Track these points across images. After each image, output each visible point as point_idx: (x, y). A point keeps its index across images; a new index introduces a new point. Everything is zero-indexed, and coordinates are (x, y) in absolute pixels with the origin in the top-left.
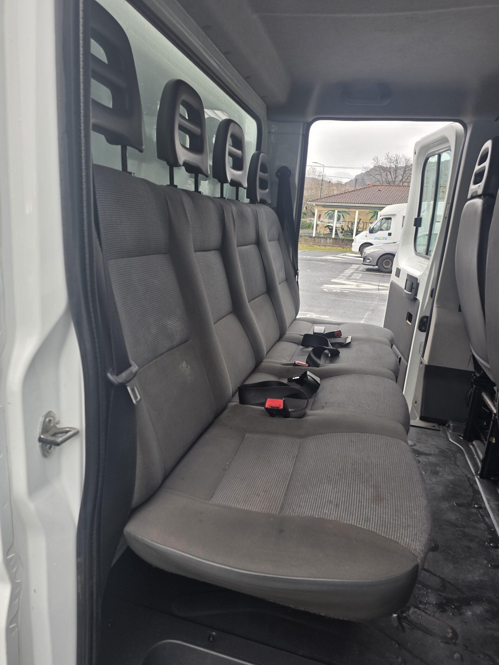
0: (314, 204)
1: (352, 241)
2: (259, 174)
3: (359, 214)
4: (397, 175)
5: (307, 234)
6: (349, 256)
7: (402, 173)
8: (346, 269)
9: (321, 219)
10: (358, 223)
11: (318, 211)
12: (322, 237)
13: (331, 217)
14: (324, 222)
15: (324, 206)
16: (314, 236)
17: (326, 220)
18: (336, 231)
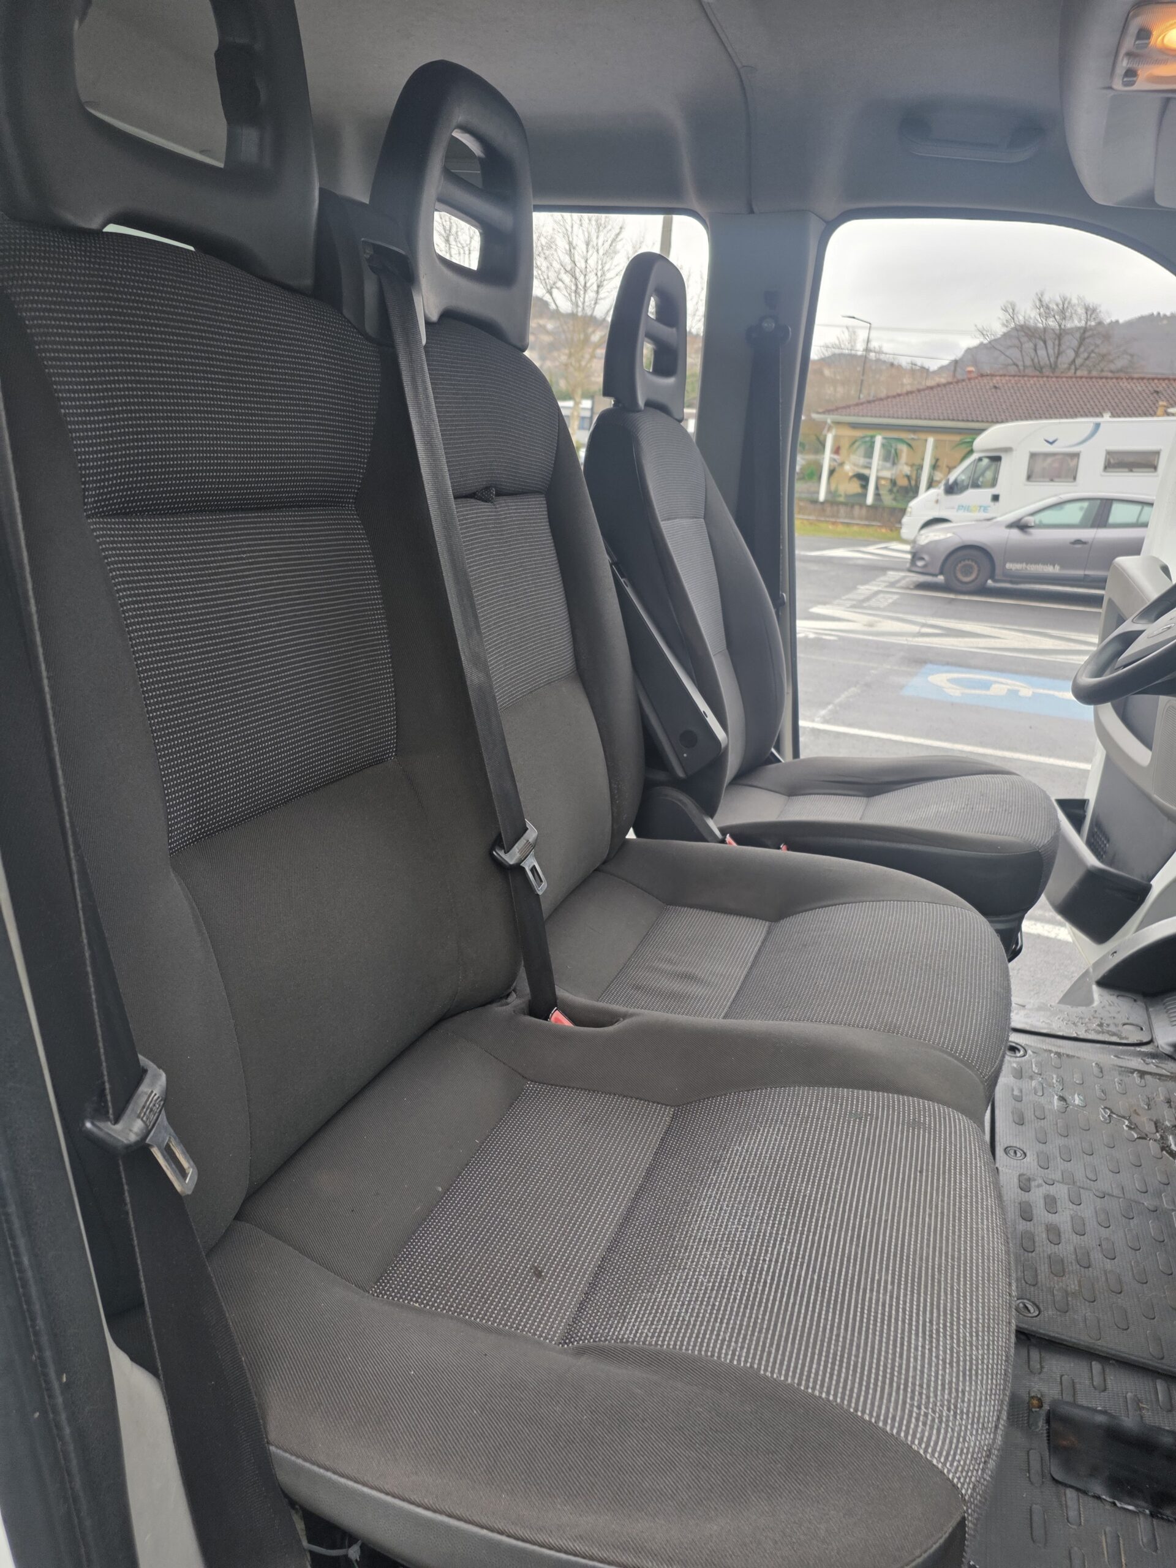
0: (829, 421)
1: (903, 513)
3: (936, 447)
4: (1063, 347)
5: (805, 495)
6: (891, 549)
7: (1075, 343)
8: (865, 583)
9: (842, 457)
10: (932, 467)
11: (836, 437)
12: (841, 503)
13: (868, 452)
15: (854, 426)
16: (822, 497)
17: (856, 460)
18: (877, 488)
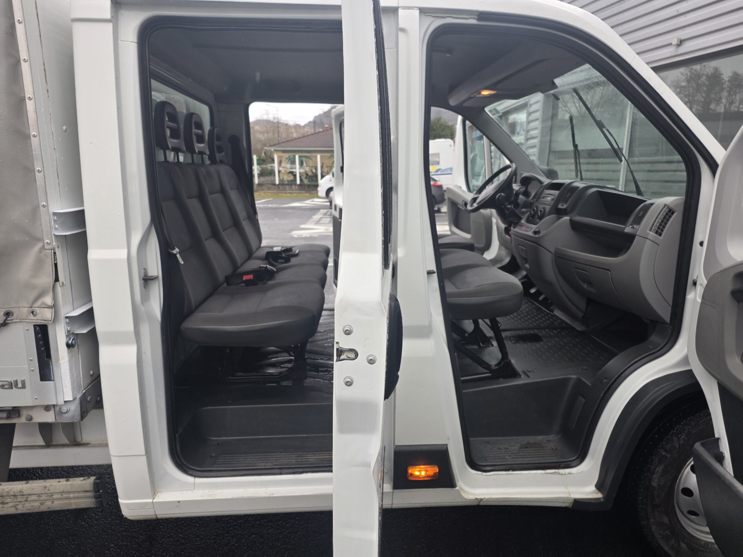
0: (273, 150)
1: (317, 186)
2: (216, 143)
3: (321, 159)
5: (269, 182)
6: (317, 201)
8: (314, 214)
9: (283, 165)
10: (322, 167)
11: (278, 157)
12: (286, 184)
13: (293, 162)
14: (287, 168)
15: (284, 151)
16: (277, 182)
17: (289, 166)
18: (300, 177)
